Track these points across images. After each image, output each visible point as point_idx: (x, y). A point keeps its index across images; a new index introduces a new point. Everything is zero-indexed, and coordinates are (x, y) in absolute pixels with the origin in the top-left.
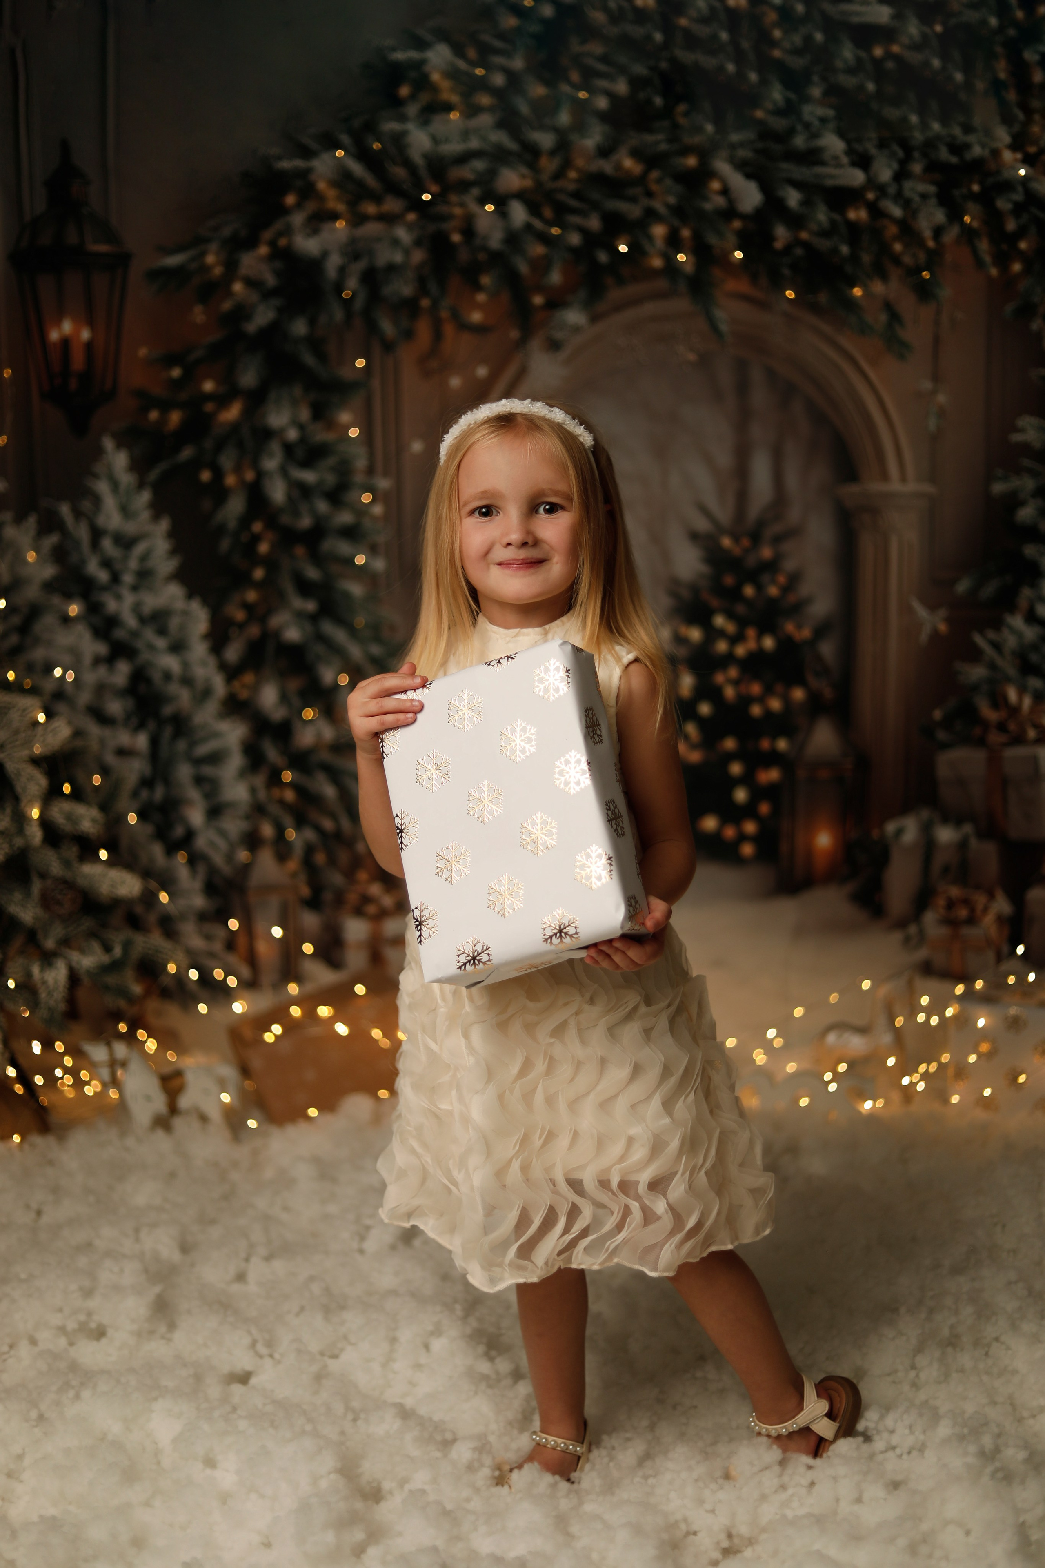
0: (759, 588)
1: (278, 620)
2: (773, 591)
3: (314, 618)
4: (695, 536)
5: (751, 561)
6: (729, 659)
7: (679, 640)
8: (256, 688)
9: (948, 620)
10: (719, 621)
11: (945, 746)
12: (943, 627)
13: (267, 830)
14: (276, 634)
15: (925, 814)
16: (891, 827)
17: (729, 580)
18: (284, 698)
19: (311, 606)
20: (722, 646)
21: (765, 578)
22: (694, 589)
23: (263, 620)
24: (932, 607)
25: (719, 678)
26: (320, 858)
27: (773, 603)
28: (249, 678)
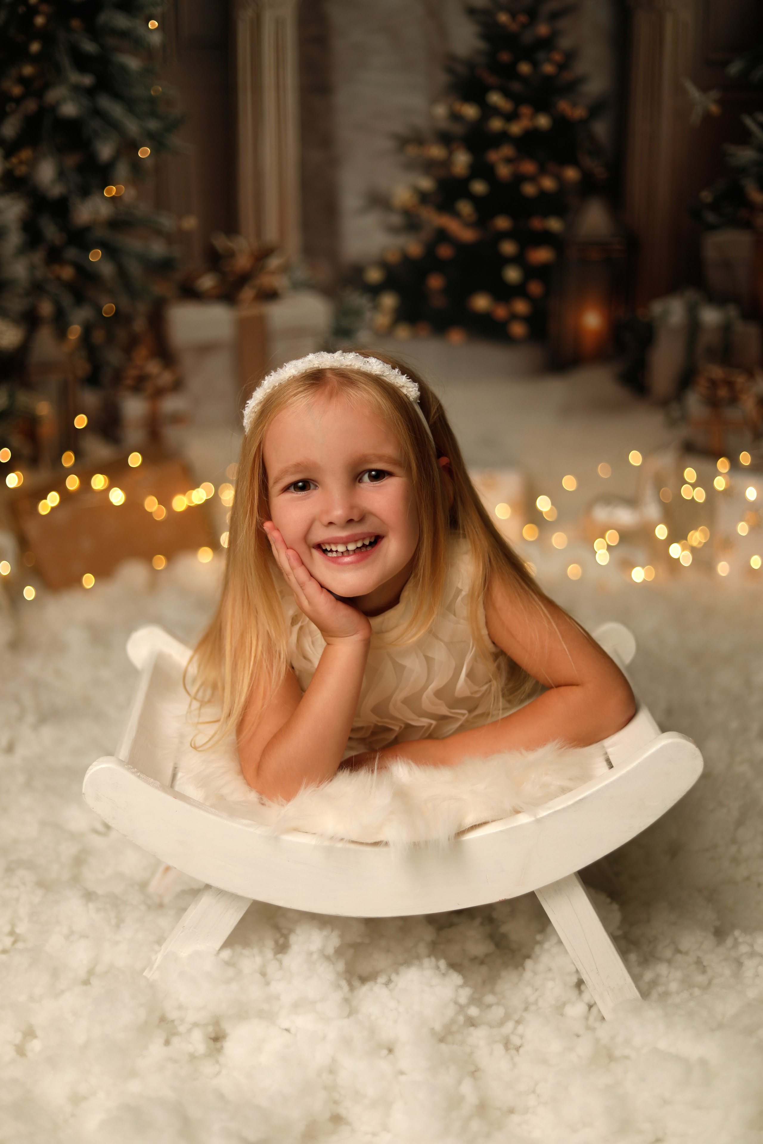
0: (535, 64)
1: (54, 95)
2: (548, 69)
3: (91, 92)
4: (472, 12)
5: (527, 38)
6: (503, 137)
7: (455, 117)
8: (33, 164)
9: (719, 102)
10: (495, 98)
11: (712, 228)
12: (714, 109)
13: (46, 308)
14: (53, 108)
15: (691, 295)
16: (657, 308)
17: (505, 57)
18: (61, 174)
19: (87, 80)
20: (496, 124)
21: (541, 55)
22: (471, 65)
23: (40, 94)
24: (704, 89)
25: (494, 156)
26: (99, 336)
27: (548, 79)
28: (26, 154)
